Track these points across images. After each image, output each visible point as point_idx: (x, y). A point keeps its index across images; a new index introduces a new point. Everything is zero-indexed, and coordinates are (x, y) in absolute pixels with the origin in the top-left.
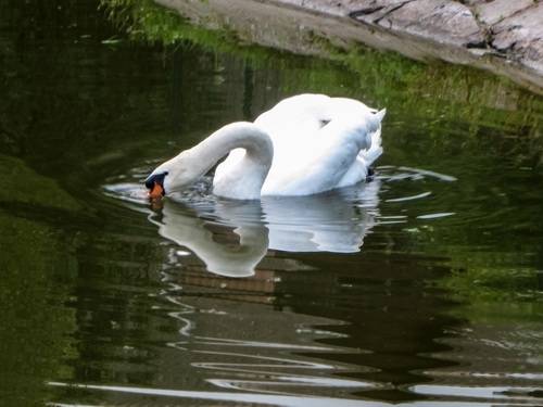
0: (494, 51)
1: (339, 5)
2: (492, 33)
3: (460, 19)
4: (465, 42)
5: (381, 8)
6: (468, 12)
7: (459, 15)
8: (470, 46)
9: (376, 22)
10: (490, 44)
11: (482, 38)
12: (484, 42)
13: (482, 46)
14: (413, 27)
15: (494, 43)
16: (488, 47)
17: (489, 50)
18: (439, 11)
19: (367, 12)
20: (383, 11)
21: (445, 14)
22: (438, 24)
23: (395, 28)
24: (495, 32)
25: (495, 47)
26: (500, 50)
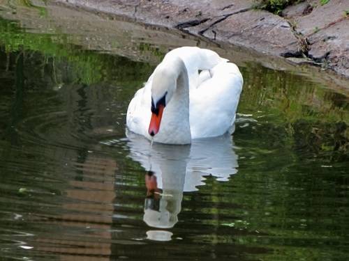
0: (310, 60)
1: (168, 17)
2: (309, 44)
3: (279, 30)
4: (284, 52)
5: (205, 20)
6: (286, 24)
7: (278, 27)
8: (288, 55)
9: (202, 33)
10: (306, 53)
11: (299, 48)
12: (301, 51)
13: (298, 55)
14: (236, 38)
15: (310, 53)
16: (305, 56)
17: (305, 59)
18: (259, 23)
19: (194, 24)
20: (207, 23)
21: (265, 26)
22: (259, 35)
23: (219, 38)
24: (311, 42)
25: (310, 57)
26: (315, 59)
